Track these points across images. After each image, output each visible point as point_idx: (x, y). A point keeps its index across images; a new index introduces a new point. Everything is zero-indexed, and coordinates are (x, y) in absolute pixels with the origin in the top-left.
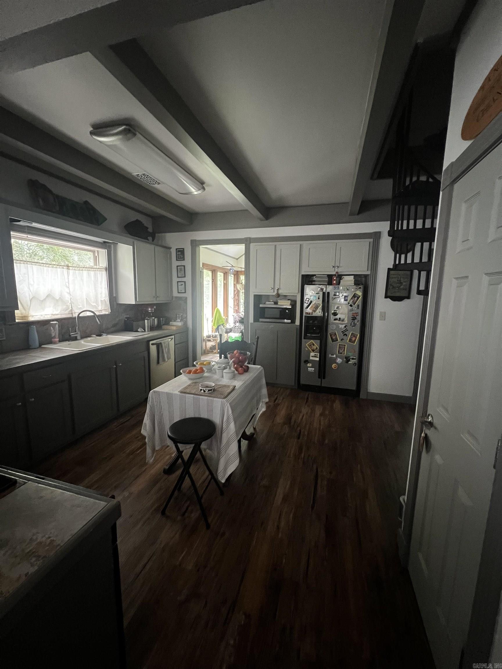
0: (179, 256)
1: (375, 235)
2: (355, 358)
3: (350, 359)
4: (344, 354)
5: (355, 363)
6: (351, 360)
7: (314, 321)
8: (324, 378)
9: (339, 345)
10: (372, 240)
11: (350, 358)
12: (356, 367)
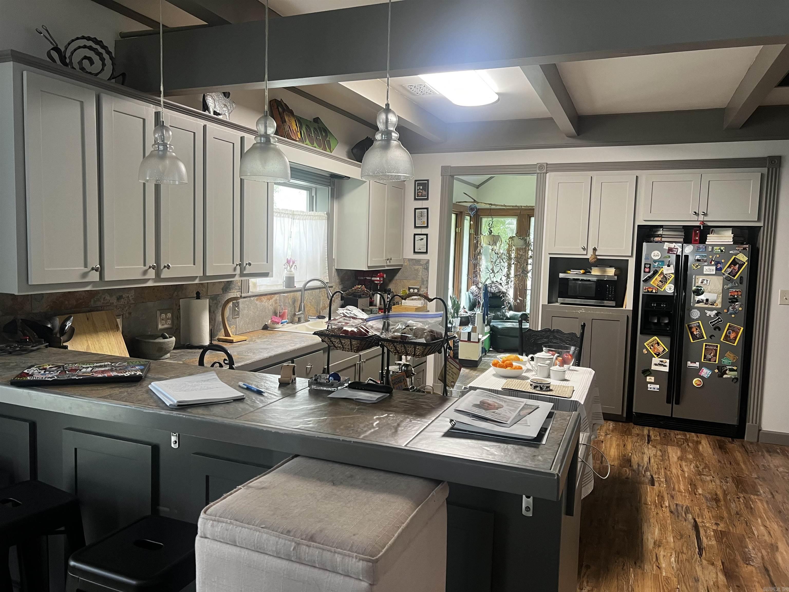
0: (420, 192)
1: (771, 162)
2: (735, 368)
3: (727, 370)
4: (715, 361)
5: (737, 379)
6: (727, 372)
7: (659, 305)
8: (678, 403)
9: (706, 345)
10: (765, 170)
11: (725, 369)
12: (738, 385)
